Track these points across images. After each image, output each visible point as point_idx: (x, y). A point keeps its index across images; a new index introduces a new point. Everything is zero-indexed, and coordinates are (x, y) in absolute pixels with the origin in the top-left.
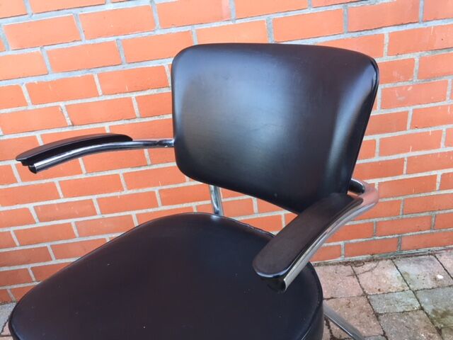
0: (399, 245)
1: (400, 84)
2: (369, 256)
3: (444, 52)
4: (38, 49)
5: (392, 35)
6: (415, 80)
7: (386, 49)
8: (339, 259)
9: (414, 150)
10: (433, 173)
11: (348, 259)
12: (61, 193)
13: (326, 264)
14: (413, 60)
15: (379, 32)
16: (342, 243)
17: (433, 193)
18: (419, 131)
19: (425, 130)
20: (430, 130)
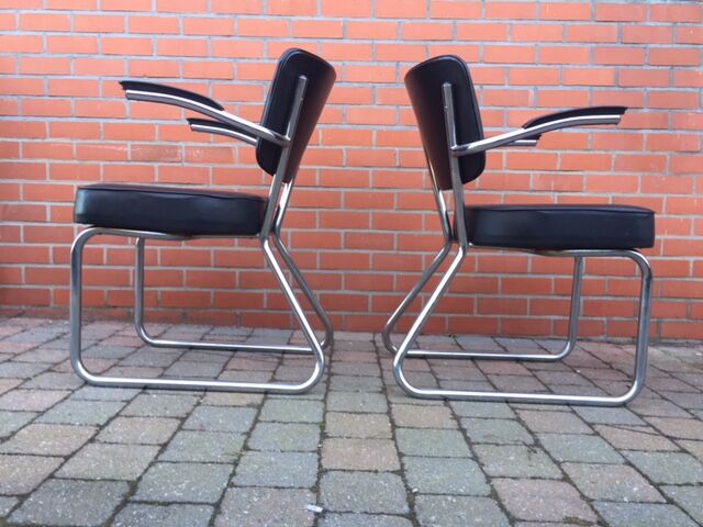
0: (658, 331)
1: (656, 174)
2: (630, 339)
3: (689, 154)
4: (394, 107)
5: (650, 136)
6: (668, 173)
7: (644, 145)
8: (602, 338)
9: (669, 233)
10: (687, 258)
11: (609, 339)
12: (370, 225)
13: (589, 341)
14: (665, 157)
15: (640, 132)
16: (604, 319)
17: (687, 279)
18: (673, 216)
19: (677, 217)
20: (682, 217)
